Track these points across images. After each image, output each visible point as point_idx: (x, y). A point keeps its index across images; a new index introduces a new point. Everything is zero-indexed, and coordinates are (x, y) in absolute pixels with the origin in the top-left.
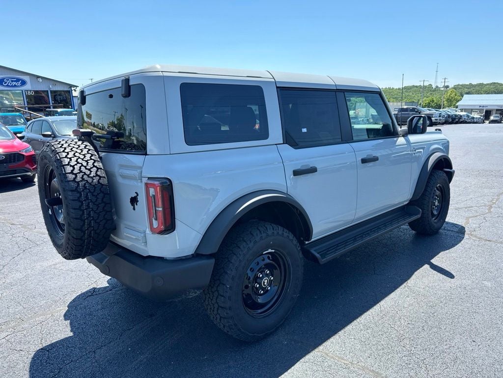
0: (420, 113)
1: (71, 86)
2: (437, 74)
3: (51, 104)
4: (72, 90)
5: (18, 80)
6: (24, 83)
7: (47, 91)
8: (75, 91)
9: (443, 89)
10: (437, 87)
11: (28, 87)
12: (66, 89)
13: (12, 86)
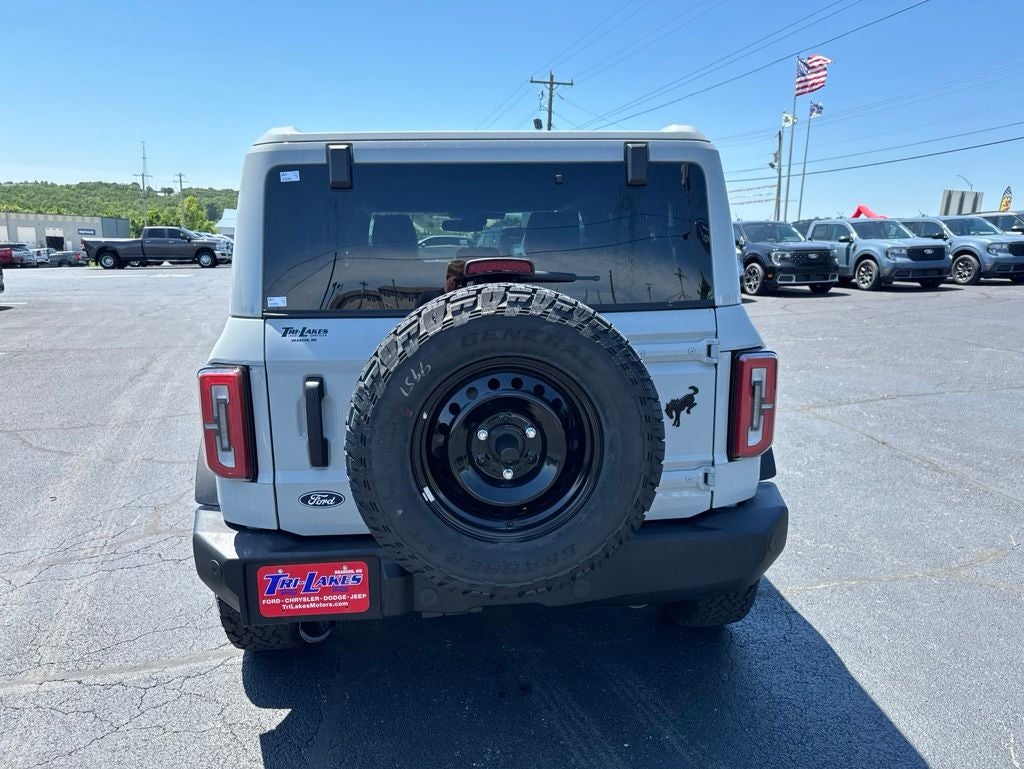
0: (189, 240)
2: (144, 164)
9: (162, 194)
10: (150, 189)
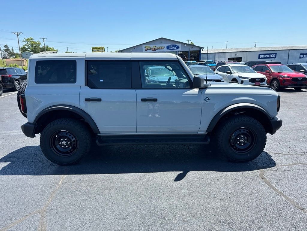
1: (201, 48)
3: (189, 58)
4: (201, 50)
5: (175, 46)
6: (178, 47)
7: (188, 51)
8: (202, 50)
11: (179, 49)
12: (198, 49)
13: (172, 49)
